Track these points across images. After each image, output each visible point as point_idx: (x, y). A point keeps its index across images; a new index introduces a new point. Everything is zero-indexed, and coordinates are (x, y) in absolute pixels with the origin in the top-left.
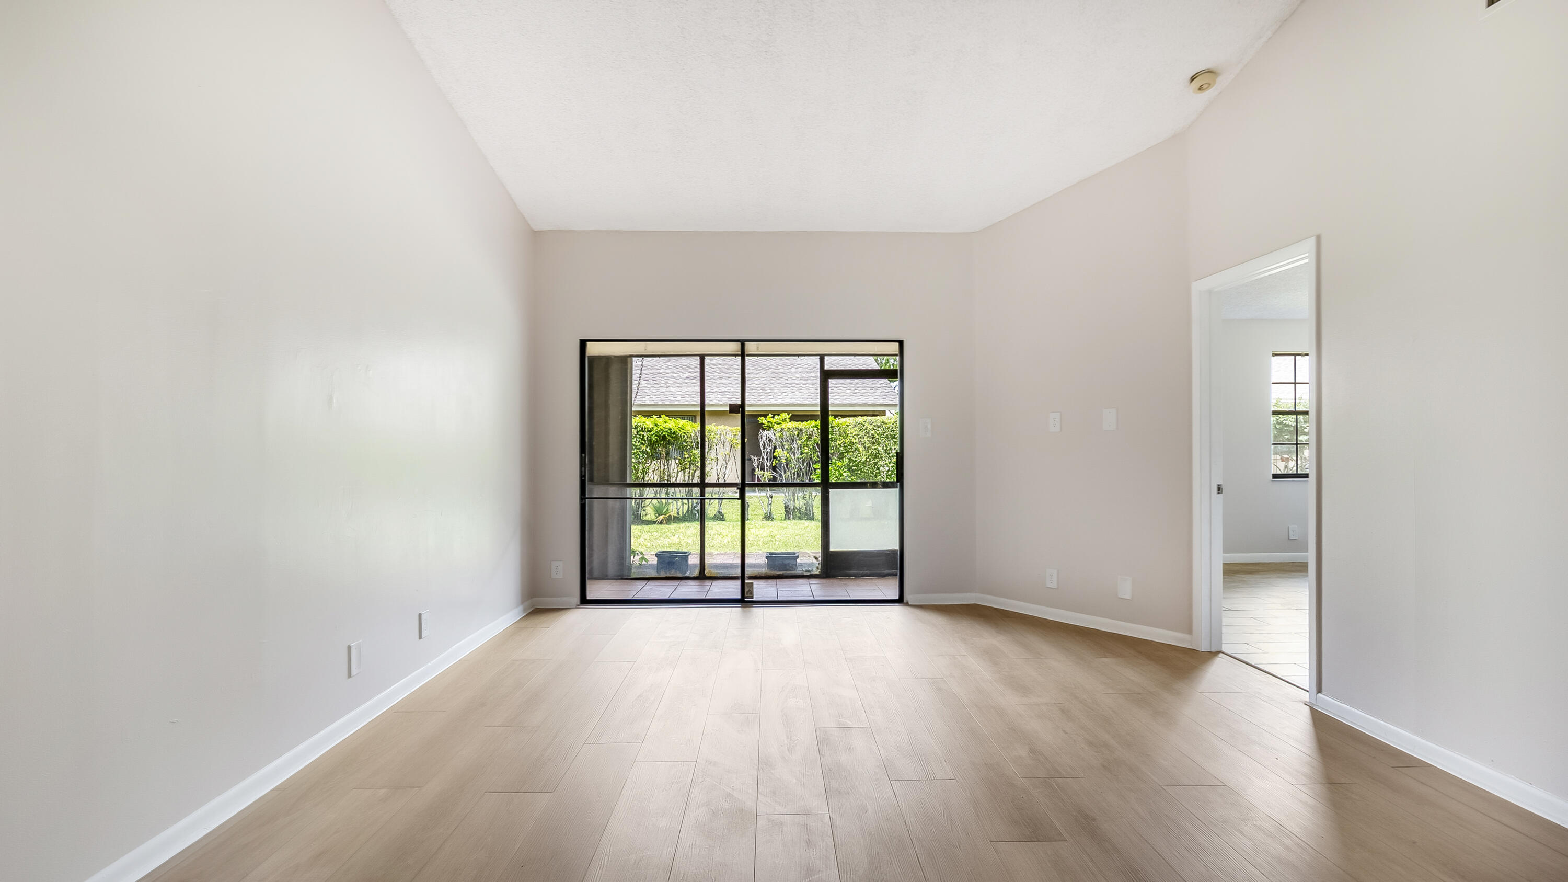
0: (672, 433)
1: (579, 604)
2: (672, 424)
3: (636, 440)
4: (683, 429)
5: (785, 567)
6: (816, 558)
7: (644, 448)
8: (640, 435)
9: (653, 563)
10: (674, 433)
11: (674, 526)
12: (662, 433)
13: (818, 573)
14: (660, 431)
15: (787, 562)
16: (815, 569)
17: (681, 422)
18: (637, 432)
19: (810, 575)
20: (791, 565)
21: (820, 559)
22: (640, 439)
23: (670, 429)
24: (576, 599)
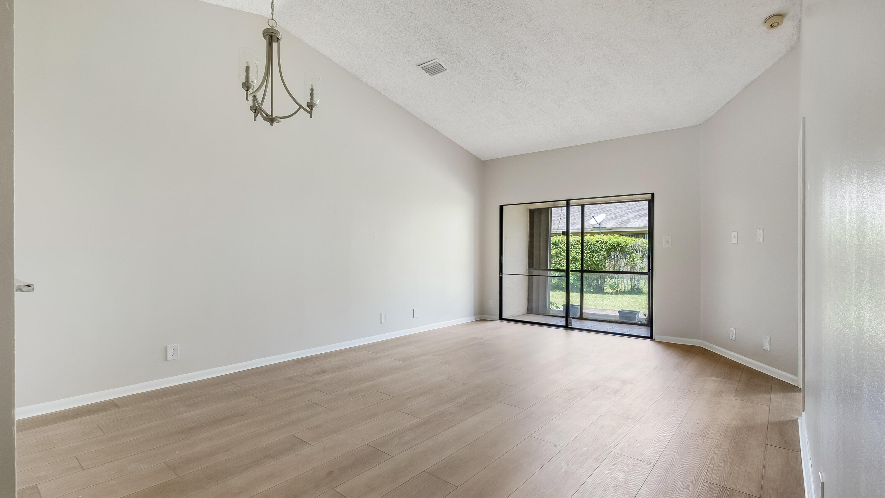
0: (619, 244)
1: (499, 319)
2: (621, 239)
3: (598, 248)
4: (626, 242)
5: (628, 318)
6: (645, 315)
7: (602, 252)
8: (600, 245)
9: (562, 310)
10: (621, 244)
11: (620, 296)
12: (613, 244)
13: (646, 323)
14: (612, 243)
15: (630, 315)
16: (644, 321)
17: (625, 238)
18: (599, 244)
19: (641, 324)
20: (632, 318)
21: (647, 315)
22: (600, 248)
23: (618, 242)
24: (498, 317)
